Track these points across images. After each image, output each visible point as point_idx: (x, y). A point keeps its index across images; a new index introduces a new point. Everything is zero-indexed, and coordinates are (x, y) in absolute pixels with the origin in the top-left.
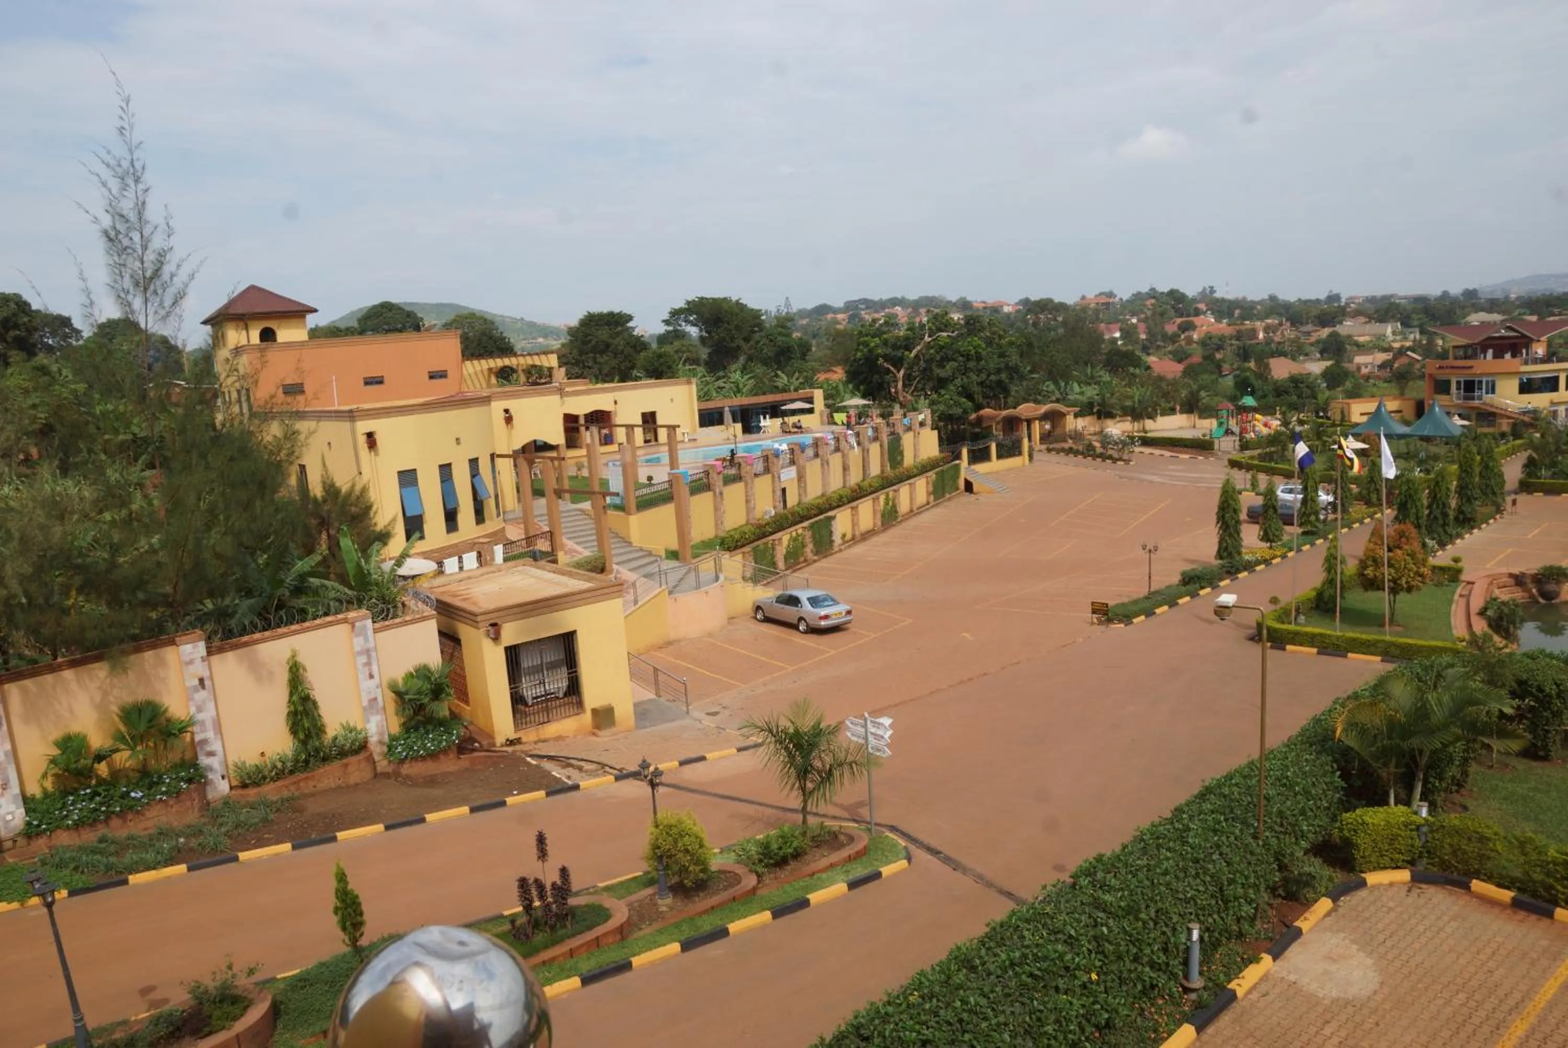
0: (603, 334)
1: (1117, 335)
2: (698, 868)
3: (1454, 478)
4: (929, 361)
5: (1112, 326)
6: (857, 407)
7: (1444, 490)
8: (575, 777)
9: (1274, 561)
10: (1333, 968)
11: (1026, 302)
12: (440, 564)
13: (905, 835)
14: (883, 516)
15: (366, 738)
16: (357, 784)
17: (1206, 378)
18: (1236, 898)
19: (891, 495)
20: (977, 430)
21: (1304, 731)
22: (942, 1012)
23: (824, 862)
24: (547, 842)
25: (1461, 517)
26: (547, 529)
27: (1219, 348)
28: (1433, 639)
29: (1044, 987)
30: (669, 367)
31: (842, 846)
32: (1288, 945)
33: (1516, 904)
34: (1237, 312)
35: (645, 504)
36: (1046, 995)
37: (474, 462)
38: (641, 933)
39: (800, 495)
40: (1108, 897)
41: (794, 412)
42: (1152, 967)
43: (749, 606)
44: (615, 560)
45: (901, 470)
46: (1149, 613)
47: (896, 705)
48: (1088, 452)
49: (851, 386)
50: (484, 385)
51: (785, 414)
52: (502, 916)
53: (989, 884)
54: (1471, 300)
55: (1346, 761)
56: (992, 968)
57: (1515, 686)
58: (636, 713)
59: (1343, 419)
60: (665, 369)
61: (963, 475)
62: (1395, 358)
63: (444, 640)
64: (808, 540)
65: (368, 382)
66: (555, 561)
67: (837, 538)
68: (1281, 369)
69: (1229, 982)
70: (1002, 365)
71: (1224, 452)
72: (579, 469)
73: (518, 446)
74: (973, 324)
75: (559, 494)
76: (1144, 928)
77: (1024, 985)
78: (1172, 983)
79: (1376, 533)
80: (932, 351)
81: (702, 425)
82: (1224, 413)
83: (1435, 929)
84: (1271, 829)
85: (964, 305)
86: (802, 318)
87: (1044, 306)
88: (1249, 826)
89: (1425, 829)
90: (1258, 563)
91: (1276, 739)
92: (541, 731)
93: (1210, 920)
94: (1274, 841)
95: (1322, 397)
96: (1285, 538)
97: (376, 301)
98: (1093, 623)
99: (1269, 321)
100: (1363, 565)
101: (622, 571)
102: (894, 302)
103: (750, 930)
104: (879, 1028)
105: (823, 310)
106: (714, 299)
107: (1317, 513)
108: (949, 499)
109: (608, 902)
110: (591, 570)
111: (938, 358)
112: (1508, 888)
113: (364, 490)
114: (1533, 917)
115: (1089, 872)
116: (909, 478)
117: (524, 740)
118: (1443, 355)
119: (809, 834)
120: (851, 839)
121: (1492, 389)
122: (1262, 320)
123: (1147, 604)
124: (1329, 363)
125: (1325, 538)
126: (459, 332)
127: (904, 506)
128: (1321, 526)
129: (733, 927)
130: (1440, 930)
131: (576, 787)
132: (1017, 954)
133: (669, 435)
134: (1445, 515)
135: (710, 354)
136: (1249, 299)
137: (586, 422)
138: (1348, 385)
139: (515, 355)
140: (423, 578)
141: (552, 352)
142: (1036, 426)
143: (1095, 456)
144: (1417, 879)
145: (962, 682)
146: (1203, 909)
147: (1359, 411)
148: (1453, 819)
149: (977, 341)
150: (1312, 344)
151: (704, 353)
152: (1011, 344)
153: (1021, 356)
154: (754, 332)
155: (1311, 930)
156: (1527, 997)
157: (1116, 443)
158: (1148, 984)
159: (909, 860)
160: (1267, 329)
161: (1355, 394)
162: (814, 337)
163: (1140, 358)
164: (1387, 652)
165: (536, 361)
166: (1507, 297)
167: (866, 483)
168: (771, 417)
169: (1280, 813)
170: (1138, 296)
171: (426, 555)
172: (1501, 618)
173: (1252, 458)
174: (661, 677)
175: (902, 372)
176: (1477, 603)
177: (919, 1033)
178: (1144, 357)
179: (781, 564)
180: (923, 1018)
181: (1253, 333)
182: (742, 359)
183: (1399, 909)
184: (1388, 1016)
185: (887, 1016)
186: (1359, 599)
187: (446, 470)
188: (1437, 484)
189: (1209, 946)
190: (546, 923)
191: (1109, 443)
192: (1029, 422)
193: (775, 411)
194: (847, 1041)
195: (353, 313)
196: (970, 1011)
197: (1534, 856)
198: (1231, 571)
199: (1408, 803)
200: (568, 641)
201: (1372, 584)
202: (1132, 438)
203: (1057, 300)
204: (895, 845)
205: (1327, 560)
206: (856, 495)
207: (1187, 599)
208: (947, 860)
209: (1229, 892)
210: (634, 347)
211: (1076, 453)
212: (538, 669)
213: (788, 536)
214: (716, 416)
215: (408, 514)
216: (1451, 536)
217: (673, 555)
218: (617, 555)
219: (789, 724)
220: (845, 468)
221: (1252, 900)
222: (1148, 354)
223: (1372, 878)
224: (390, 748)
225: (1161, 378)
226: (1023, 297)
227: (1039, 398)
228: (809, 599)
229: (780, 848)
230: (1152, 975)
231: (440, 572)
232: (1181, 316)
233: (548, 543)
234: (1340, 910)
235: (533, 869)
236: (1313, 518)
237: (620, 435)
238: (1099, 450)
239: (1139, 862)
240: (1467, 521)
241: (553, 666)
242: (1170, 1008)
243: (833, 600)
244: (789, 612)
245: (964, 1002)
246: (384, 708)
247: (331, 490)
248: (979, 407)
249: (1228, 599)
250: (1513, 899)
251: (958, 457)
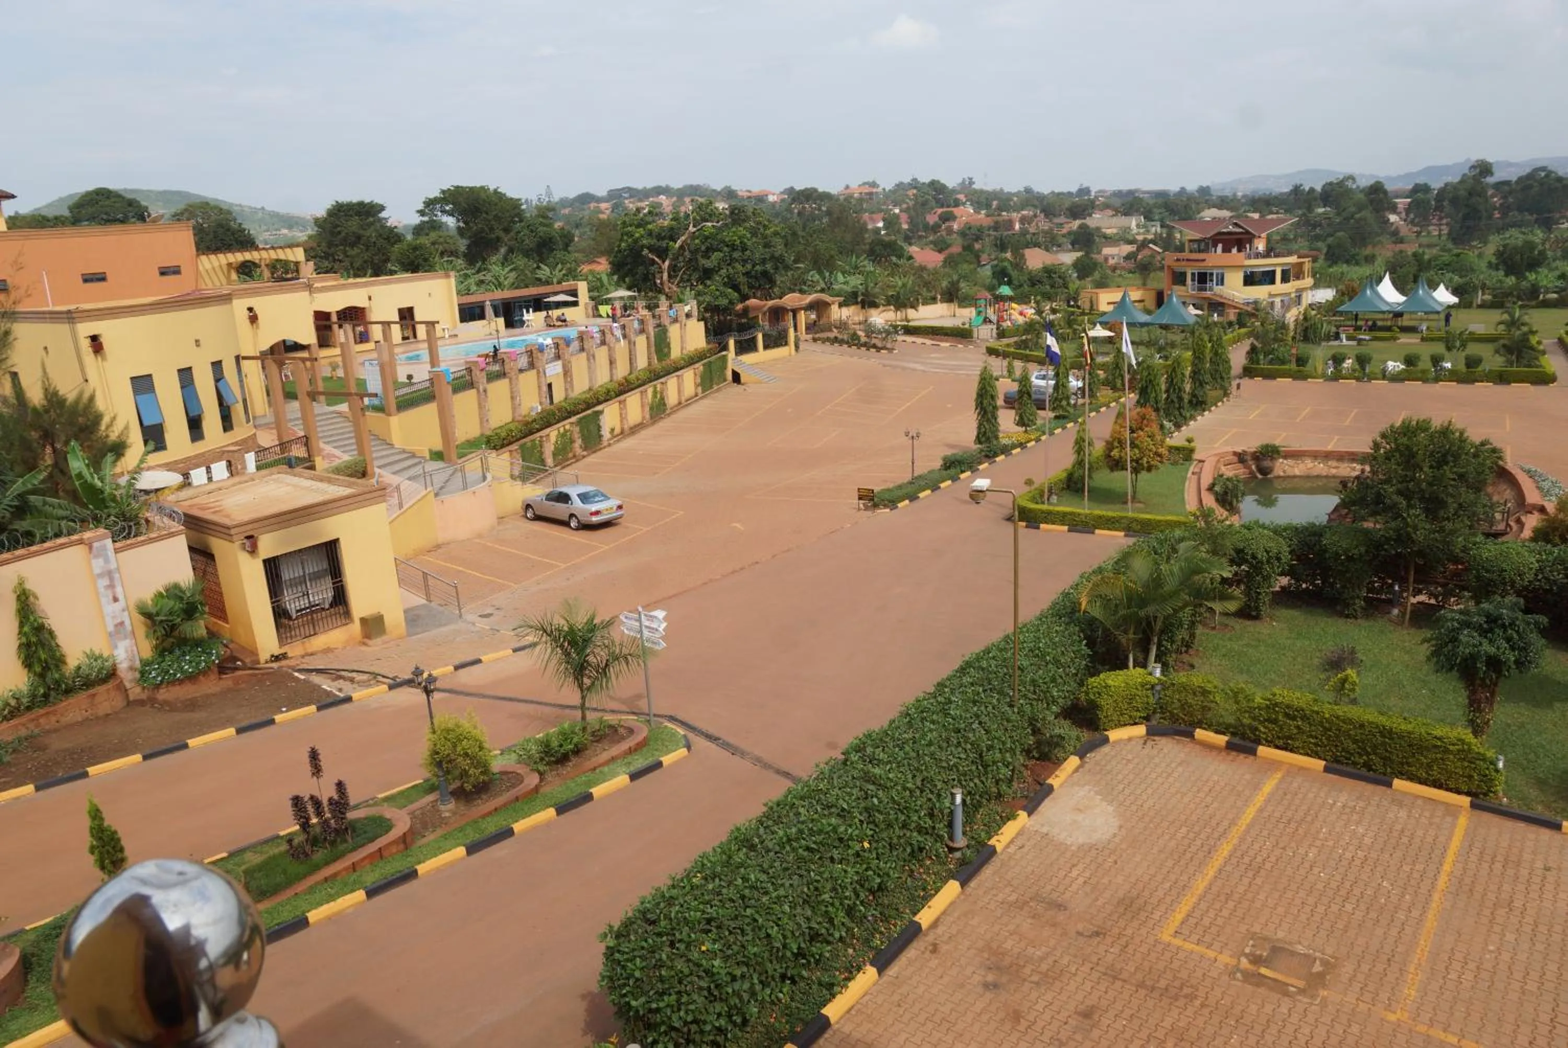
0: (353, 225)
1: (881, 224)
2: (478, 772)
3: (1189, 364)
4: (695, 252)
5: (874, 216)
6: (621, 298)
7: (1180, 376)
8: (347, 689)
9: (1029, 445)
10: (1080, 817)
11: (791, 191)
12: (186, 476)
13: (684, 724)
14: (651, 409)
15: (114, 665)
16: (107, 715)
17: (965, 268)
18: (994, 763)
19: (659, 387)
20: (744, 321)
21: (1055, 604)
22: (724, 891)
23: (605, 756)
24: (321, 757)
25: (1194, 400)
26: (302, 434)
27: (978, 238)
28: (1170, 513)
29: (820, 858)
30: (426, 260)
31: (623, 738)
32: (1042, 800)
33: (1230, 747)
34: (995, 203)
35: (406, 404)
36: (822, 866)
37: (217, 366)
38: (424, 840)
39: (566, 390)
40: (877, 771)
41: (559, 305)
42: (919, 832)
43: (519, 506)
44: (376, 463)
45: (668, 362)
46: (913, 498)
47: (670, 597)
48: (853, 341)
49: (615, 277)
50: (224, 281)
51: (549, 307)
52: (278, 837)
53: (766, 766)
54: (1204, 197)
55: (1092, 630)
56: (770, 845)
57: (1232, 552)
58: (406, 618)
59: (1092, 308)
60: (420, 261)
61: (730, 366)
62: (1138, 250)
63: (194, 556)
64: (576, 436)
65: (88, 279)
66: (312, 468)
67: (606, 433)
68: (1036, 259)
69: (989, 839)
70: (767, 256)
71: (982, 340)
72: (334, 369)
73: (265, 346)
74: (737, 215)
75: (313, 396)
76: (911, 796)
77: (800, 859)
78: (939, 844)
79: (1120, 415)
80: (697, 241)
81: (463, 320)
82: (982, 302)
83: (1165, 775)
84: (1025, 696)
85: (729, 194)
86: (565, 207)
87: (809, 195)
88: (1004, 694)
89: (1158, 688)
90: (1014, 446)
91: (1030, 612)
92: (307, 645)
93: (972, 784)
94: (1027, 709)
95: (1073, 287)
96: (1039, 422)
97: (91, 187)
98: (859, 509)
99: (1024, 212)
100: (1110, 446)
101: (383, 475)
102: (659, 191)
103: (535, 828)
104: (665, 911)
105: (585, 199)
106: (471, 189)
107: (1068, 398)
108: (718, 390)
109: (388, 812)
110: (351, 476)
111: (703, 248)
112: (1224, 733)
113: (92, 398)
114: (1242, 756)
115: (859, 748)
116: (677, 369)
117: (290, 655)
118: (1181, 249)
119: (589, 730)
120: (631, 731)
121: (1221, 281)
122: (1018, 210)
123: (909, 489)
124: (1079, 254)
125: (1076, 422)
126: (193, 222)
127: (672, 398)
128: (1071, 410)
129: (518, 827)
130: (1169, 775)
131: (348, 699)
132: (794, 830)
133: (428, 332)
134: (1180, 399)
135: (469, 247)
136: (1006, 191)
137: (339, 319)
138: (1097, 275)
139: (257, 248)
140: (166, 491)
141: (298, 245)
142: (802, 316)
143: (860, 345)
144: (1151, 733)
145: (734, 572)
146: (965, 775)
147: (1106, 300)
148: (1181, 677)
149: (741, 231)
150: (1064, 236)
151: (462, 245)
152: (776, 234)
153: (786, 245)
154: (515, 222)
155: (1061, 786)
156: (1233, 823)
157: (880, 332)
158: (916, 848)
159: (689, 748)
160: (1023, 220)
161: (1102, 284)
162: (577, 226)
163: (902, 248)
164: (1130, 528)
165: (281, 255)
166: (1235, 195)
167: (633, 376)
168: (534, 311)
169: (1033, 681)
170: (900, 186)
171: (170, 467)
172: (1226, 493)
173: (1008, 345)
174: (431, 582)
175: (667, 263)
176: (1206, 480)
177: (704, 912)
178: (905, 246)
179: (550, 461)
180: (706, 898)
181: (1010, 223)
182: (503, 250)
183: (1136, 761)
184: (1124, 855)
185: (670, 901)
186: (1105, 478)
187: (186, 375)
188: (1174, 370)
189: (971, 809)
190: (325, 839)
191: (873, 332)
192: (795, 312)
193: (538, 304)
194: (635, 926)
195: (61, 200)
196: (752, 887)
197: (1244, 704)
198: (990, 456)
199: (1144, 666)
200: (330, 549)
201: (1116, 465)
202: (895, 327)
203: (820, 190)
204: (674, 734)
205: (1077, 442)
206: (624, 388)
207: (949, 482)
208: (726, 746)
209: (988, 757)
210: (388, 239)
211: (841, 342)
212: (302, 581)
213: (556, 433)
214: (477, 311)
215: (146, 423)
216: (1185, 418)
217: (438, 456)
218: (377, 458)
219: (563, 622)
220: (612, 362)
221: (1009, 763)
222: (910, 244)
223: (1114, 735)
224: (142, 673)
225: (922, 268)
226: (788, 186)
227: (805, 288)
228: (579, 495)
229: (561, 746)
230: (920, 839)
231: (186, 483)
232: (942, 206)
233: (304, 448)
234: (1087, 766)
235: (307, 787)
236: (1064, 403)
237: (376, 332)
238: (863, 339)
239: (906, 736)
240: (1199, 404)
241: (316, 577)
242: (937, 868)
243: (603, 495)
244: (560, 509)
245: (745, 879)
246: (133, 632)
247: (54, 399)
248: (744, 298)
249: (982, 483)
250: (1228, 742)
251: (725, 348)
